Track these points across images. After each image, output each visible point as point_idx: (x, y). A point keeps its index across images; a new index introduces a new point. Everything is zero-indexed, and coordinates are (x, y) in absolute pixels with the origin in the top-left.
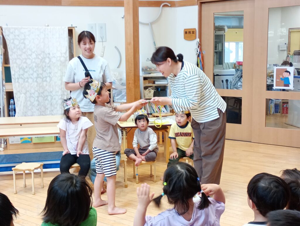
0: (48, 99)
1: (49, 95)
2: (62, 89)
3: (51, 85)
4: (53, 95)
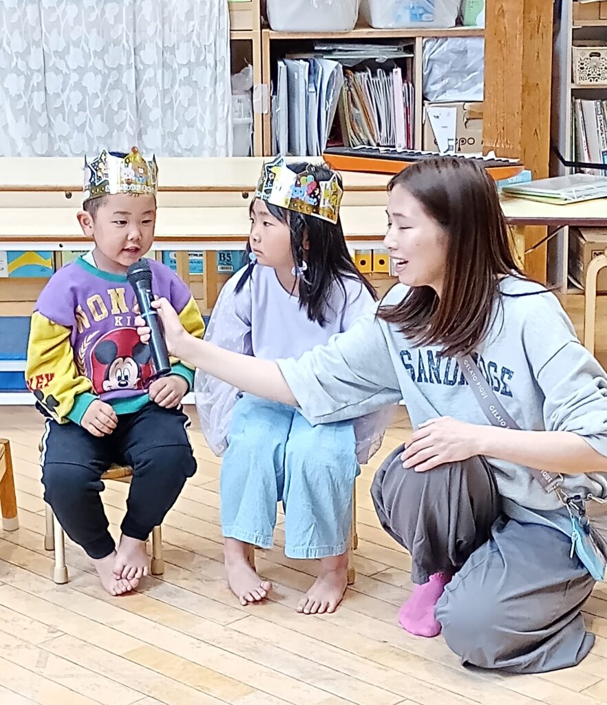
1: (129, 67)
2: (194, 38)
3: (138, 20)
4: (142, 62)
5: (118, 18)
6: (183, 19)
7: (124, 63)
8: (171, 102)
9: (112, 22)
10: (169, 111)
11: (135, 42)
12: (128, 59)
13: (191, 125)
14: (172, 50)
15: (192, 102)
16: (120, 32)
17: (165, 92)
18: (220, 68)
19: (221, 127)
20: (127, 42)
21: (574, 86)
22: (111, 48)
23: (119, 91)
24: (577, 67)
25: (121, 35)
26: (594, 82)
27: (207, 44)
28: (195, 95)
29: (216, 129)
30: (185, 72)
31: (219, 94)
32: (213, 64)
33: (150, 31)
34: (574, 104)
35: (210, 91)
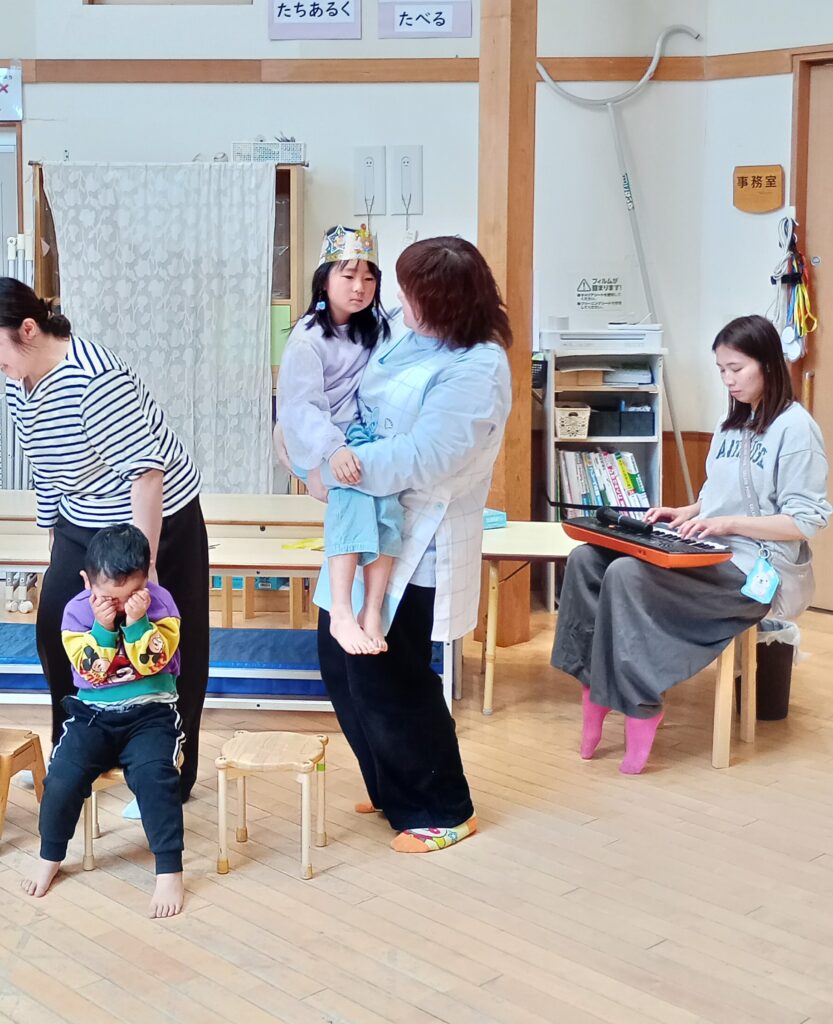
2: (243, 394)
3: (197, 379)
4: (199, 413)
5: (181, 378)
6: (234, 378)
7: (185, 413)
8: (223, 445)
9: (176, 381)
10: (221, 454)
11: (194, 397)
13: (238, 464)
14: (225, 404)
15: (240, 446)
16: (182, 389)
17: (218, 438)
18: (263, 419)
19: (263, 466)
20: (188, 396)
21: (557, 440)
22: (174, 402)
24: (558, 424)
25: (184, 391)
26: (573, 437)
27: (254, 399)
28: (242, 440)
29: (259, 469)
30: (235, 421)
31: (263, 438)
32: (258, 415)
33: (207, 387)
34: (557, 455)
35: (255, 437)
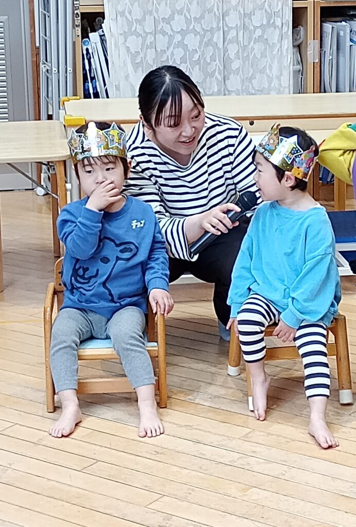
0: (215, 40)
1: (219, 29)
2: (266, 6)
4: (227, 25)
7: (215, 26)
8: (248, 55)
10: (247, 62)
11: (223, 10)
12: (218, 23)
13: (262, 71)
14: (249, 15)
15: (263, 55)
16: (213, 3)
17: (244, 48)
19: (285, 73)
20: (218, 10)
22: (206, 15)
23: (211, 47)
27: (276, 11)
28: (266, 49)
29: (281, 74)
30: (259, 32)
31: (284, 48)
32: (280, 25)
35: (278, 46)
